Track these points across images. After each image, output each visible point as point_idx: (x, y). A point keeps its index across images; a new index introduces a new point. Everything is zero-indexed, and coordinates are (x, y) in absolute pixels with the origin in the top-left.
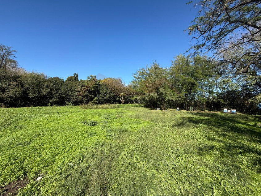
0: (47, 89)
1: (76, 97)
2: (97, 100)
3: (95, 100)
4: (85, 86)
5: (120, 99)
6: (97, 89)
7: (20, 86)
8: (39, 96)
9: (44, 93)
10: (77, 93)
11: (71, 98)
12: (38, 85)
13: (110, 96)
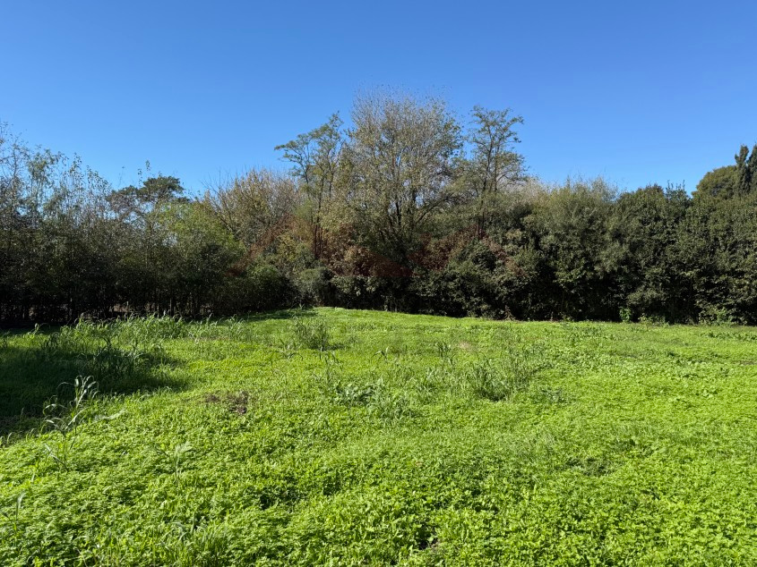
0: (617, 245)
7: (532, 241)
8: (589, 275)
9: (608, 264)
11: (726, 283)
12: (587, 230)
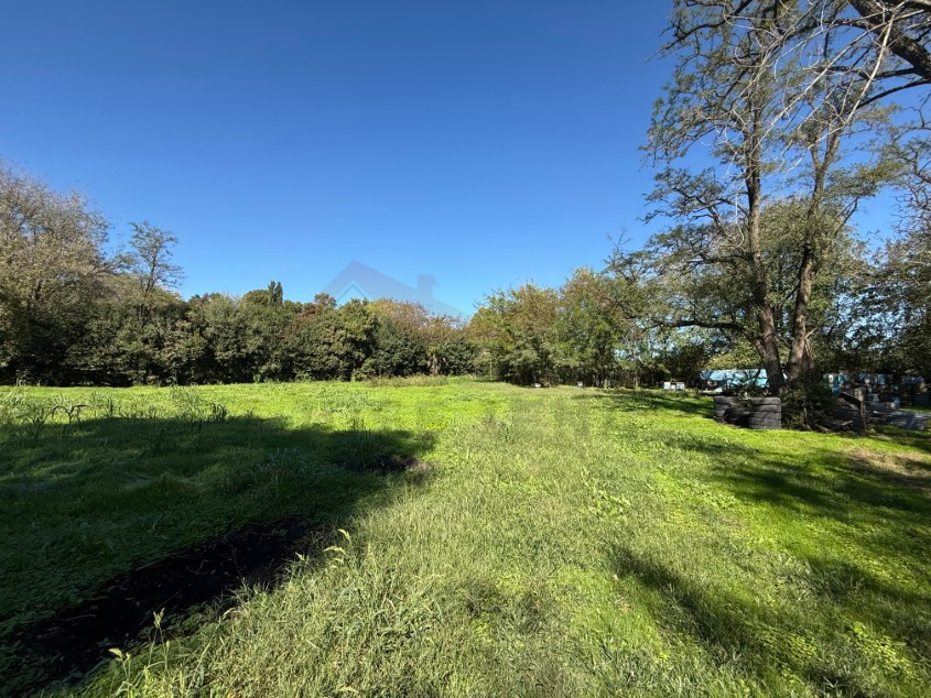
0: (257, 337)
1: (322, 358)
2: (372, 366)
3: (367, 367)
5: (429, 363)
6: (373, 337)
7: (197, 330)
8: (238, 355)
10: (324, 347)
11: (309, 360)
13: (404, 355)
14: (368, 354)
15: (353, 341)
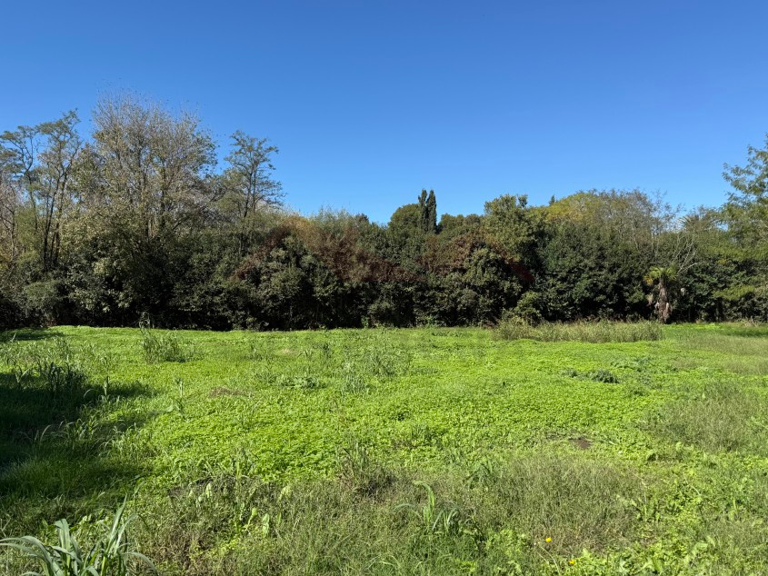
0: (361, 265)
1: (452, 292)
2: (535, 304)
3: (527, 306)
4: (483, 246)
5: (650, 298)
6: (535, 256)
8: (340, 290)
10: (455, 275)
11: (434, 296)
13: (595, 285)
14: (527, 285)
15: (499, 264)
